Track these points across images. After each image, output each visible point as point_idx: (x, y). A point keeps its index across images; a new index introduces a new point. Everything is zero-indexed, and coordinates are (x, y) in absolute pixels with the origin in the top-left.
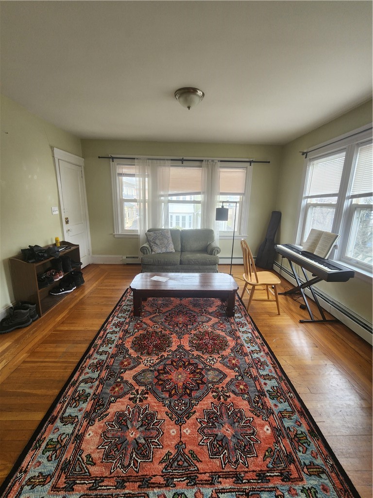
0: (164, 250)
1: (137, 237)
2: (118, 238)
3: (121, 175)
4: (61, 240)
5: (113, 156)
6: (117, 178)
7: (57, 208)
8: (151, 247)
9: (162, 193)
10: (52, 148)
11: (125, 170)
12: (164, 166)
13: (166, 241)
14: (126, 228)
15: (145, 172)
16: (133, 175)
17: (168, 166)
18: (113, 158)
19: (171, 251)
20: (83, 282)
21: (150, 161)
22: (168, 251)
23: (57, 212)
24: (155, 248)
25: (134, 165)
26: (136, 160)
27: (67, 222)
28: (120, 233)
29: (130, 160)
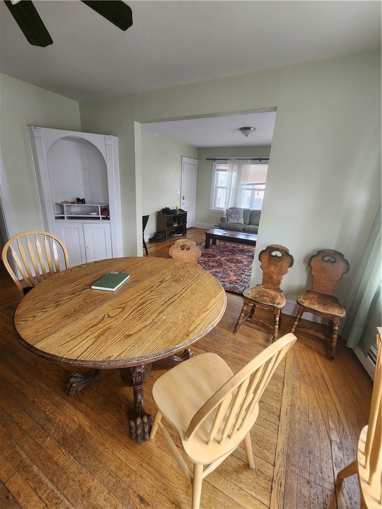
0: (236, 221)
1: (222, 212)
2: (211, 212)
3: (218, 170)
4: (179, 208)
5: (215, 158)
6: (216, 172)
7: (179, 191)
8: (227, 218)
9: (243, 183)
10: (182, 157)
11: (221, 167)
12: (247, 163)
13: (238, 216)
14: (217, 206)
15: (233, 168)
16: (225, 170)
17: (249, 163)
18: (215, 159)
19: (241, 222)
20: (186, 233)
21: (238, 161)
22: (238, 222)
23: (179, 193)
24: (230, 219)
25: (227, 163)
26: (228, 160)
27: (183, 199)
28: (213, 209)
29: (225, 160)
